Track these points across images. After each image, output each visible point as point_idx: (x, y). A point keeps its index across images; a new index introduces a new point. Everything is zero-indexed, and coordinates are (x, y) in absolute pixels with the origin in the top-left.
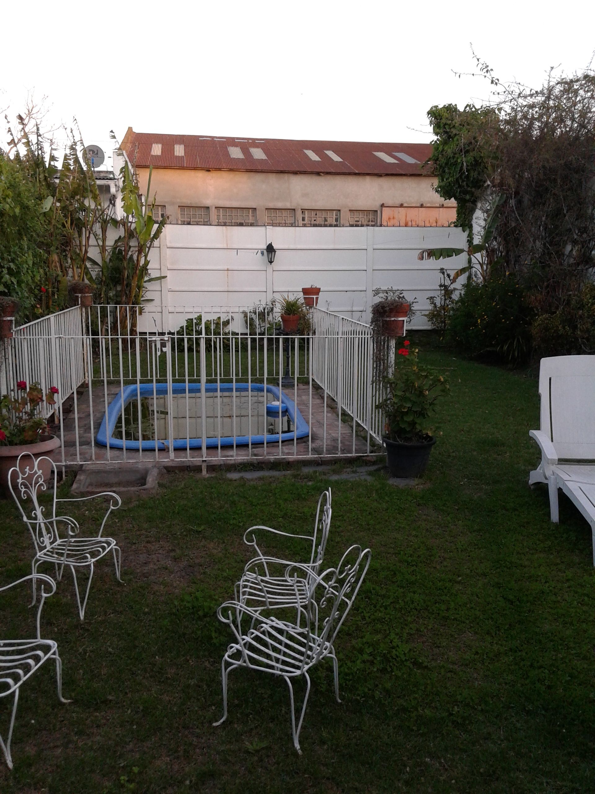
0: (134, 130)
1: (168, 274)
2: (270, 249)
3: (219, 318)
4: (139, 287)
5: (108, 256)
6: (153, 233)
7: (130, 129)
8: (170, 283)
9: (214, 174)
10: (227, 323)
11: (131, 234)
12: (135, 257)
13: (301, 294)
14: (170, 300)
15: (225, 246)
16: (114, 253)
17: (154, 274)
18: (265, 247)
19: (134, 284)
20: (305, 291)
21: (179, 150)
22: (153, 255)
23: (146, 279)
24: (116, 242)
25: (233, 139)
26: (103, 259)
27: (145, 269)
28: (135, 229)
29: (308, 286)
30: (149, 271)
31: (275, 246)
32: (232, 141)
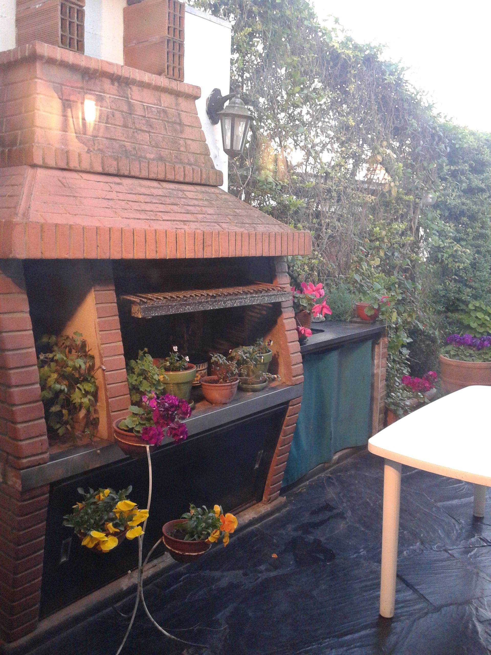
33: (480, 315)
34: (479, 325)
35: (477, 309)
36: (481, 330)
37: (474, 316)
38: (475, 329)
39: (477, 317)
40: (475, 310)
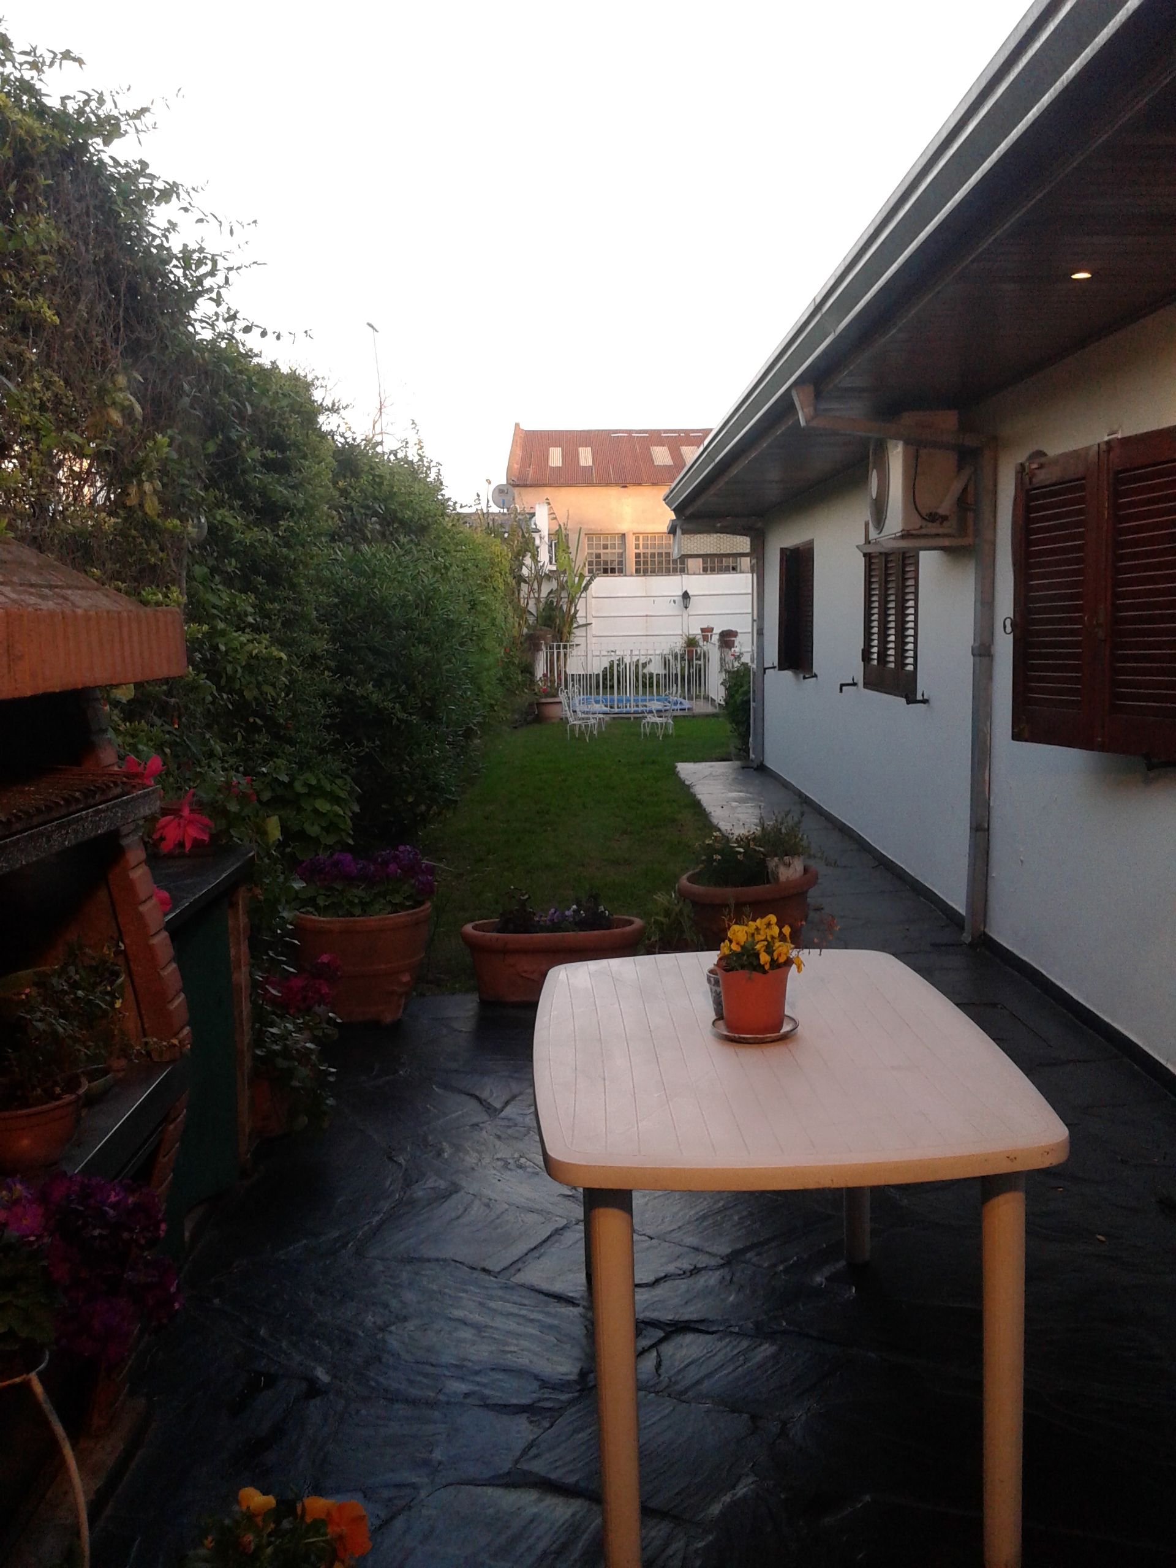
0: (522, 427)
1: (593, 621)
2: (686, 596)
3: (638, 660)
4: (570, 633)
5: (541, 606)
6: (583, 585)
7: (517, 425)
8: (594, 629)
9: (632, 490)
10: (644, 665)
11: (562, 587)
12: (565, 608)
13: (700, 632)
14: (595, 646)
15: (644, 595)
16: (546, 603)
17: (581, 621)
18: (681, 593)
19: (566, 630)
20: (703, 630)
21: (586, 457)
22: (581, 605)
23: (575, 625)
24: (550, 593)
25: (659, 432)
26: (537, 610)
27: (574, 616)
28: (566, 581)
29: (705, 626)
30: (578, 619)
31: (690, 593)
32: (656, 437)
33: (323, 806)
34: (323, 828)
35: (315, 791)
36: (330, 840)
37: (309, 809)
38: (317, 841)
39: (316, 811)
40: (309, 795)
